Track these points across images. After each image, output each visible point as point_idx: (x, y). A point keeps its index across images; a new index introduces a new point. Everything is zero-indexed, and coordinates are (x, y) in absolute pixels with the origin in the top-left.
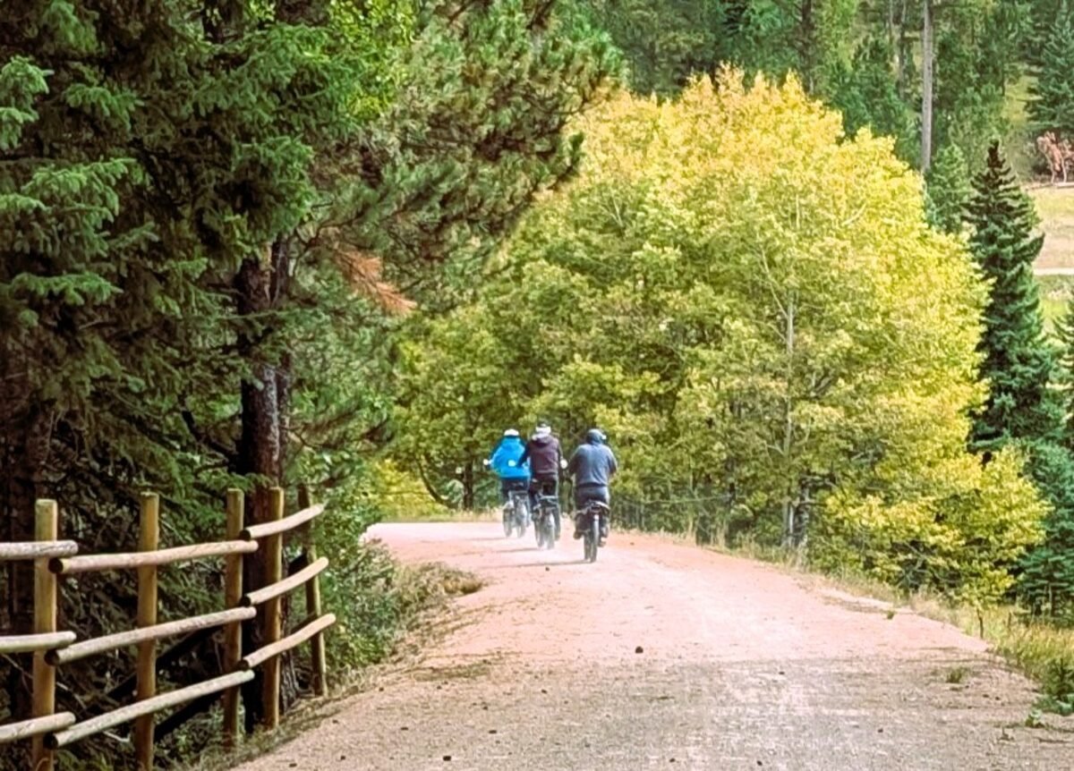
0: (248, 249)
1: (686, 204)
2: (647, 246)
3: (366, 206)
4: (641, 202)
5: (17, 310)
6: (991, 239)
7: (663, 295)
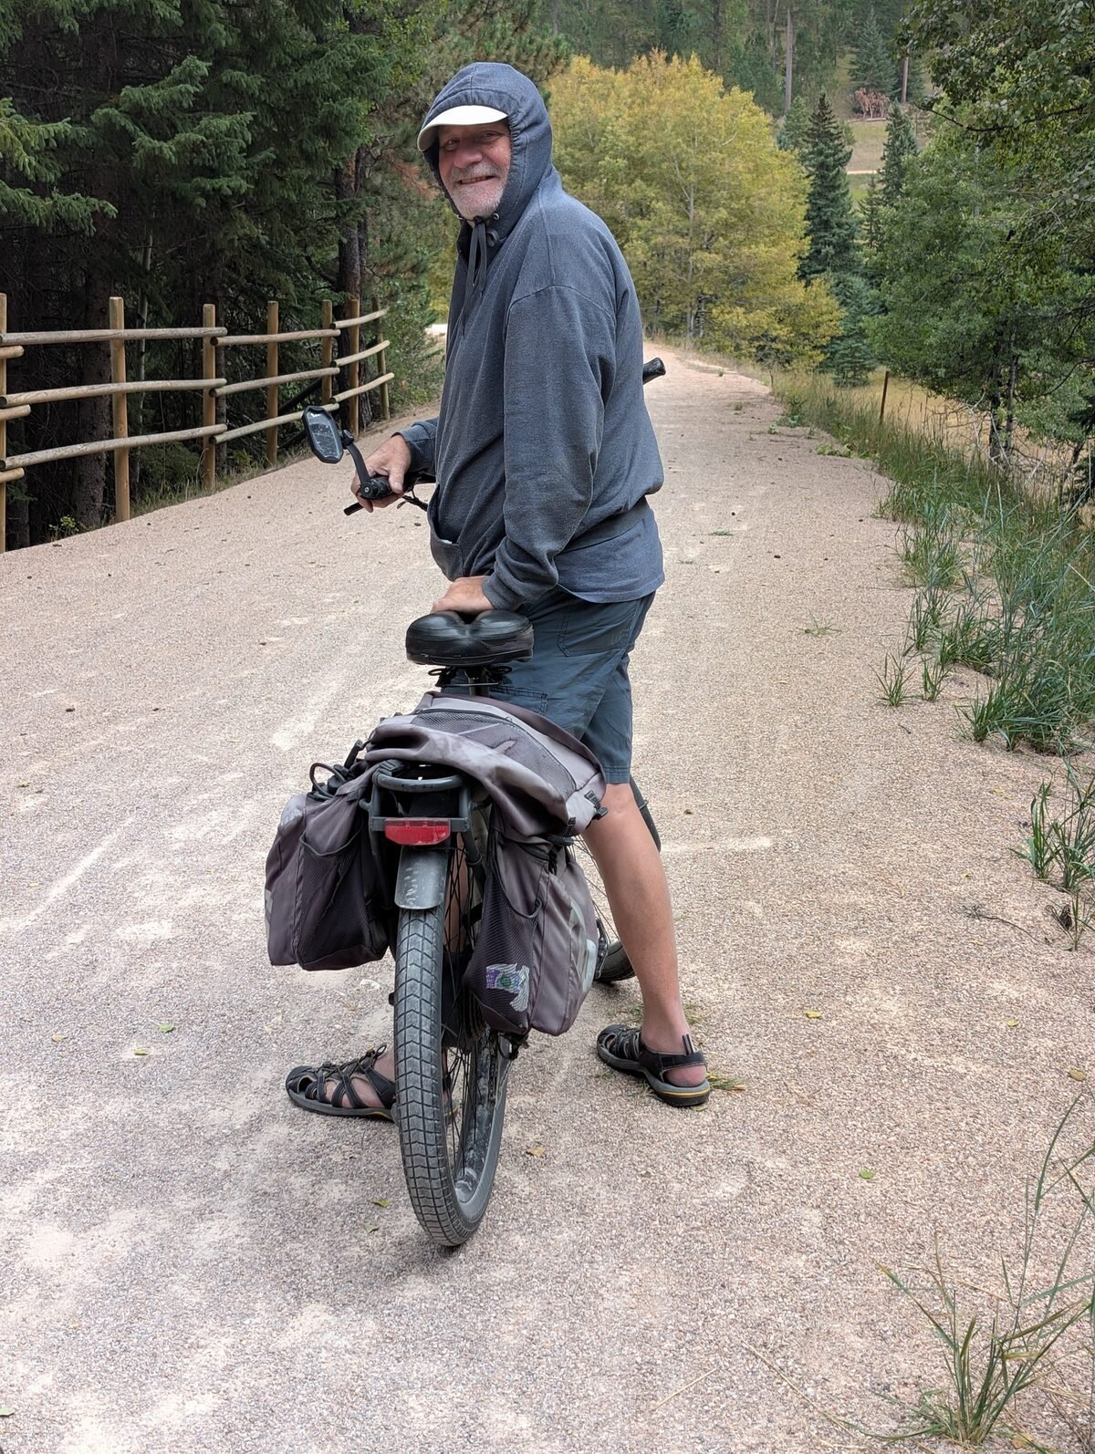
0: (335, 163)
1: (630, 133)
2: (607, 158)
3: (409, 137)
4: (604, 132)
5: (194, 199)
6: (820, 153)
7: (616, 188)
